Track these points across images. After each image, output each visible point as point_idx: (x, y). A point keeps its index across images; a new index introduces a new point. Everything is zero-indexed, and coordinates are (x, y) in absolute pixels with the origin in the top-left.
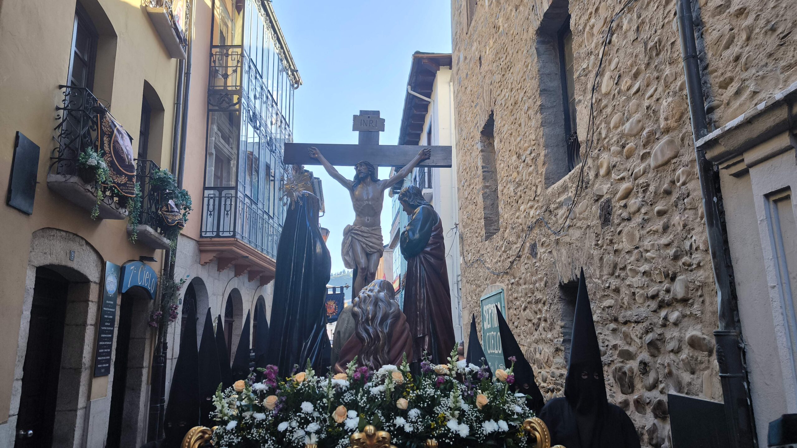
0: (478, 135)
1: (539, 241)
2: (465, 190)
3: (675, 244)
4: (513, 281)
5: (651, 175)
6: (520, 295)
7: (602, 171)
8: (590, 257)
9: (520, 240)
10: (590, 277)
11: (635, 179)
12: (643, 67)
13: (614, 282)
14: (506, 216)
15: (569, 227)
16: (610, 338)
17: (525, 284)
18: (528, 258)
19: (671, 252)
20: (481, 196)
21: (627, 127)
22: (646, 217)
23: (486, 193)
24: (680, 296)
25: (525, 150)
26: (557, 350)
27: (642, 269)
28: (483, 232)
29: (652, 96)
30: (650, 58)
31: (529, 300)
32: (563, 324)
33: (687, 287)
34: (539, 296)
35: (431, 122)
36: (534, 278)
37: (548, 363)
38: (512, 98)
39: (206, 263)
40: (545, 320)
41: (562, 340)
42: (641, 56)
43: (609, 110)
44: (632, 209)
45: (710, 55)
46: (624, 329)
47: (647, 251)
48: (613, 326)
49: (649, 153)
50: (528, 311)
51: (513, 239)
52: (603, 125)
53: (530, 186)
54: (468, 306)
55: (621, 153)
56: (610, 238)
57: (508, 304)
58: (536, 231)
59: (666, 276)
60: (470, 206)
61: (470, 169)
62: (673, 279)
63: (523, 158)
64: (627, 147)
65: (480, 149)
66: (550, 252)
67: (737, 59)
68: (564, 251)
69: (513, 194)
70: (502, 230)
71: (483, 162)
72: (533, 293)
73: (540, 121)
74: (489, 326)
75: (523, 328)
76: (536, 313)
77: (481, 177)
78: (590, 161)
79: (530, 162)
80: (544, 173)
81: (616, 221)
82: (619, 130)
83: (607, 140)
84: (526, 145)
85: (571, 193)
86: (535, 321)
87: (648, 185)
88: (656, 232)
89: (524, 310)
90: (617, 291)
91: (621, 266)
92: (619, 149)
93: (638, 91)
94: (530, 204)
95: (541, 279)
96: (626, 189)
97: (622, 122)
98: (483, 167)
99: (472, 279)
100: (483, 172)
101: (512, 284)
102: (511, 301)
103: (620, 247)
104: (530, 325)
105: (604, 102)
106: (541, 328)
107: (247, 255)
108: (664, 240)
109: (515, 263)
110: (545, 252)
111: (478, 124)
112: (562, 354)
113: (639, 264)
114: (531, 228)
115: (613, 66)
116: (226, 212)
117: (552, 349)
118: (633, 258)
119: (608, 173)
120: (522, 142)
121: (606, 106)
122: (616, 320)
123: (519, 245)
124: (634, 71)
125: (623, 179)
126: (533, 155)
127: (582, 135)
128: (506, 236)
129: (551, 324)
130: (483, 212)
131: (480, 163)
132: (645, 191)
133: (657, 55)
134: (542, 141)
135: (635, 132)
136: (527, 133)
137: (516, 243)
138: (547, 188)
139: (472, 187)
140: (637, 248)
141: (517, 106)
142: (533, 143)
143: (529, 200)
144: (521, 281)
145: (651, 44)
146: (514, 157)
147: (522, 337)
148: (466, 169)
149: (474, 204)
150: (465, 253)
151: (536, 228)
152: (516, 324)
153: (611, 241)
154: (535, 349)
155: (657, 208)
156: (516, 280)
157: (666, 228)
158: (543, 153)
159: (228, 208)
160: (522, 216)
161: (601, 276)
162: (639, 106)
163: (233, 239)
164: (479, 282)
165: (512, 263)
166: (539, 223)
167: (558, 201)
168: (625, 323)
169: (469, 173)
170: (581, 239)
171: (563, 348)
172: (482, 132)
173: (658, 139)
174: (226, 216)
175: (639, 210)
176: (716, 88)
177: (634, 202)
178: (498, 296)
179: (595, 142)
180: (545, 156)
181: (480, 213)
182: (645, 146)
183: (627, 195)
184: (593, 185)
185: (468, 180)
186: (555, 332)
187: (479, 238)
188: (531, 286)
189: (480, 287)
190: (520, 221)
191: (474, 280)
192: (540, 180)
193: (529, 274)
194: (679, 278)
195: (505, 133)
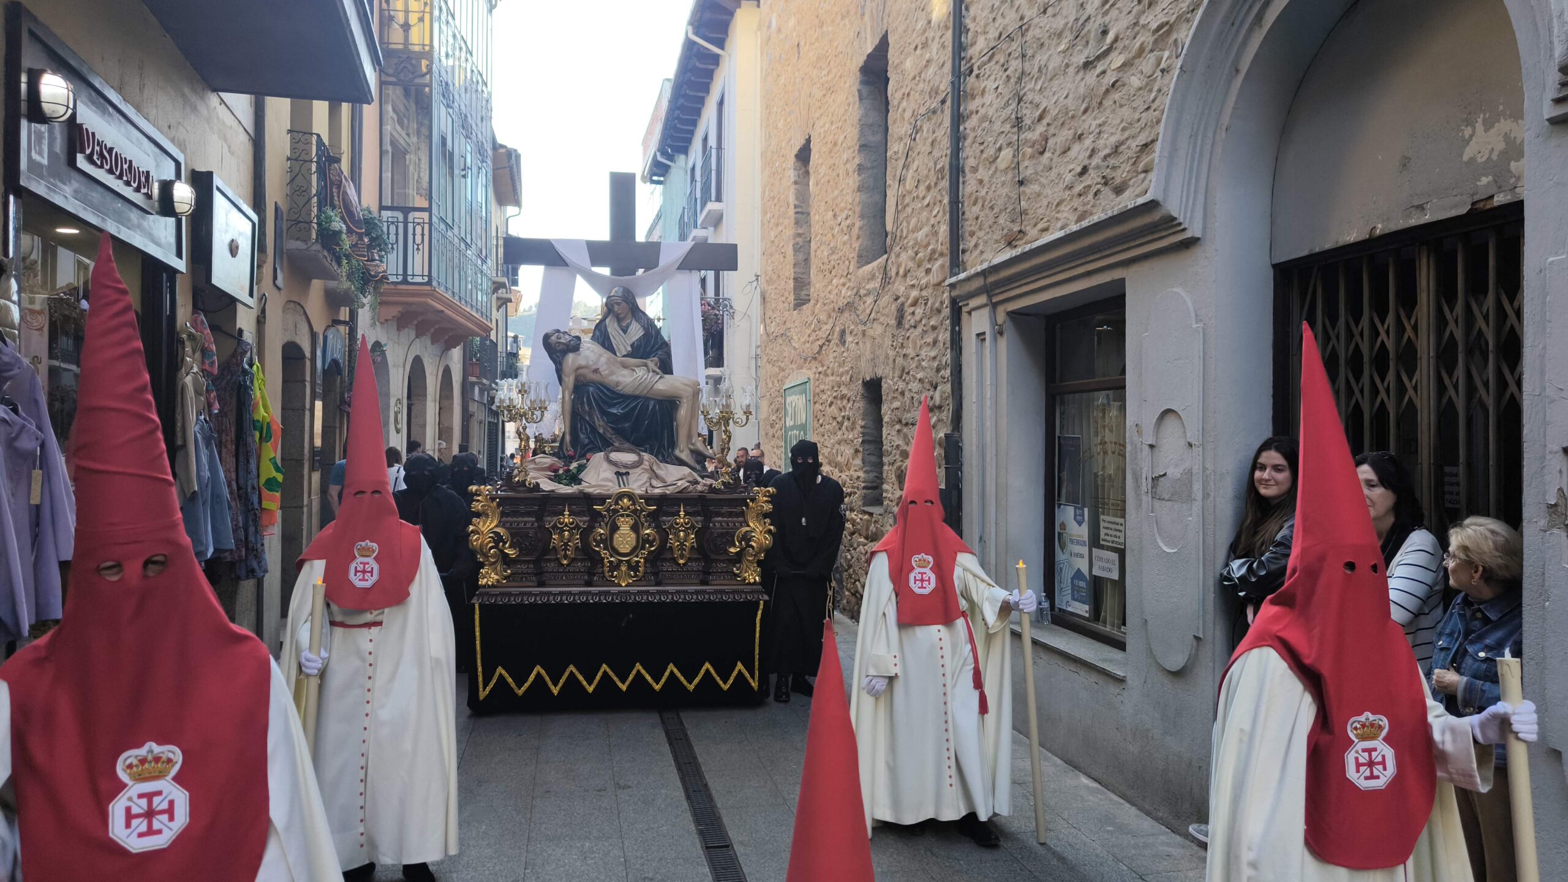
0: (792, 159)
1: (849, 327)
2: (772, 229)
3: (938, 358)
4: (820, 369)
5: (930, 290)
6: (827, 387)
7: (901, 272)
8: (887, 357)
9: (831, 321)
10: (886, 378)
11: (921, 290)
12: (933, 184)
13: (901, 385)
14: (818, 285)
15: (874, 320)
16: (894, 438)
17: (832, 375)
18: (837, 345)
19: (935, 364)
20: (791, 247)
21: (920, 235)
22: (925, 329)
23: (797, 244)
24: (937, 403)
25: (842, 210)
26: (857, 451)
27: (919, 376)
28: (792, 298)
29: (935, 216)
30: (938, 178)
31: (835, 394)
32: (863, 423)
33: (941, 396)
34: (845, 391)
35: (724, 88)
36: (841, 370)
37: (848, 465)
38: (832, 135)
39: (386, 320)
40: (849, 419)
41: (861, 440)
42: (932, 172)
43: (909, 210)
44: (917, 318)
45: (966, 204)
46: (905, 430)
47: (923, 360)
48: (898, 427)
49: (931, 269)
50: (833, 407)
51: (823, 317)
52: (905, 224)
53: (843, 258)
54: (768, 394)
55: (914, 259)
56: (901, 341)
57: (814, 396)
58: (846, 314)
59: (932, 385)
60: (777, 256)
61: (779, 200)
62: (935, 388)
63: (839, 219)
64: (919, 255)
65: (792, 180)
66: (857, 343)
67: (977, 218)
68: (868, 345)
69: (826, 261)
70: (812, 302)
71: (797, 199)
72: (839, 387)
73: (857, 186)
74: (792, 423)
75: (827, 427)
76: (841, 410)
77: (793, 221)
78: (893, 255)
79: (845, 229)
80: (857, 249)
81: (907, 326)
82: (915, 235)
83: (906, 241)
84: (843, 205)
85: (875, 284)
86: (840, 419)
87: (928, 299)
88: (929, 344)
89: (830, 406)
90: (903, 393)
91: (906, 371)
92: (913, 255)
93: (928, 205)
94: (843, 280)
95: (847, 372)
96: (914, 297)
97: (917, 229)
98: (796, 207)
99: (775, 359)
100: (797, 213)
101: (820, 373)
102: (818, 394)
103: (908, 352)
104: (835, 423)
105: (907, 200)
106: (844, 428)
107: (443, 309)
108: (933, 354)
109: (824, 348)
110: (852, 342)
111: (792, 142)
112: (860, 455)
113: (918, 371)
114: (841, 311)
115: (915, 167)
116: (416, 247)
117: (852, 451)
118: (914, 365)
119: (905, 275)
120: (839, 199)
121: (908, 205)
122: (900, 421)
123: (829, 327)
124: (927, 183)
125: (913, 286)
126: (848, 221)
127: (889, 228)
128: (816, 312)
129: (854, 423)
130: (792, 270)
131: (792, 200)
132: (926, 304)
133: (942, 178)
134: (858, 209)
135: (924, 243)
136: (845, 192)
137: (826, 324)
138: (859, 268)
139: (780, 228)
140: (918, 356)
141: (837, 148)
142: (849, 207)
143: (842, 276)
144: (829, 372)
145: (938, 167)
146: (831, 214)
147: (826, 437)
148: (773, 198)
149: (782, 256)
150: (768, 321)
151: (847, 311)
152: (821, 421)
153: (902, 344)
154: (837, 450)
155: (932, 323)
156: (825, 368)
157: (935, 342)
158: (858, 224)
159: (418, 239)
160: (834, 292)
161: (893, 377)
162: (928, 219)
163: (428, 288)
164: (783, 365)
165: (821, 347)
166: (850, 306)
167: (867, 287)
168: (907, 424)
169: (777, 207)
170: (883, 335)
171: (861, 449)
172: (797, 156)
173: (936, 259)
174: (416, 252)
175: (921, 321)
176: (967, 234)
177: (919, 311)
178: (803, 387)
179: (898, 238)
180: (860, 228)
181: (789, 271)
182: (930, 260)
183: (914, 304)
184: (894, 282)
185: (776, 216)
186: (856, 432)
187: (786, 305)
188: (838, 379)
189: (784, 370)
190: (832, 297)
191: (778, 361)
192: (852, 255)
193: (836, 364)
194: (939, 388)
195: (822, 175)
